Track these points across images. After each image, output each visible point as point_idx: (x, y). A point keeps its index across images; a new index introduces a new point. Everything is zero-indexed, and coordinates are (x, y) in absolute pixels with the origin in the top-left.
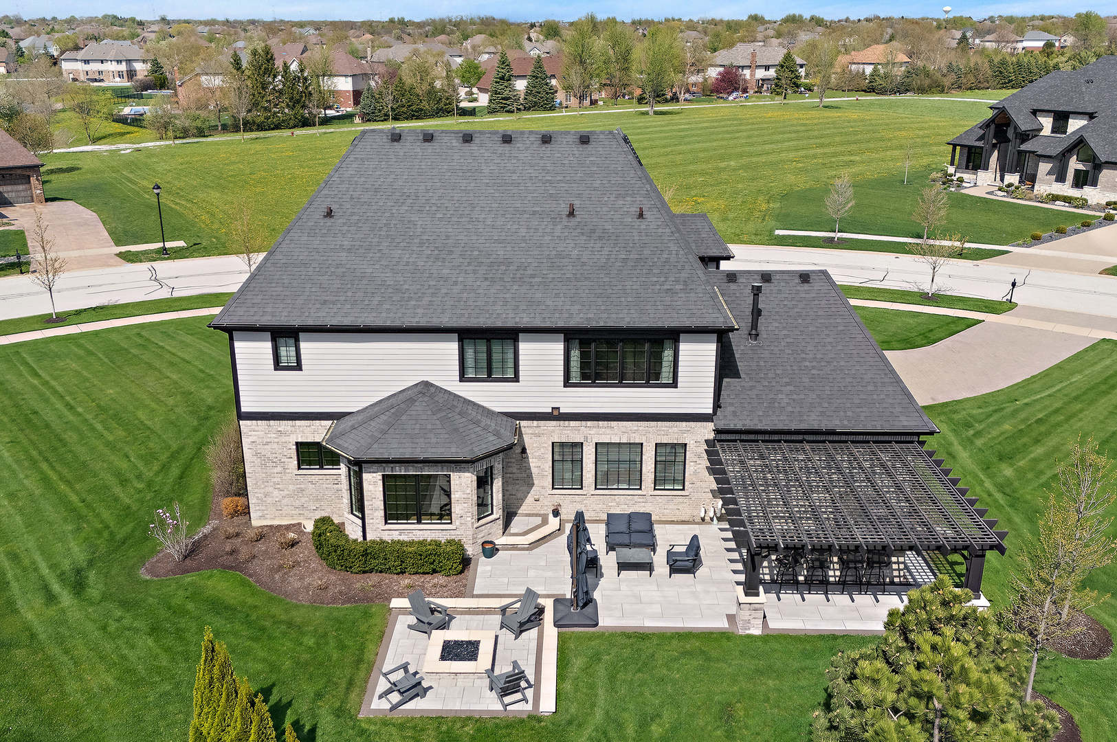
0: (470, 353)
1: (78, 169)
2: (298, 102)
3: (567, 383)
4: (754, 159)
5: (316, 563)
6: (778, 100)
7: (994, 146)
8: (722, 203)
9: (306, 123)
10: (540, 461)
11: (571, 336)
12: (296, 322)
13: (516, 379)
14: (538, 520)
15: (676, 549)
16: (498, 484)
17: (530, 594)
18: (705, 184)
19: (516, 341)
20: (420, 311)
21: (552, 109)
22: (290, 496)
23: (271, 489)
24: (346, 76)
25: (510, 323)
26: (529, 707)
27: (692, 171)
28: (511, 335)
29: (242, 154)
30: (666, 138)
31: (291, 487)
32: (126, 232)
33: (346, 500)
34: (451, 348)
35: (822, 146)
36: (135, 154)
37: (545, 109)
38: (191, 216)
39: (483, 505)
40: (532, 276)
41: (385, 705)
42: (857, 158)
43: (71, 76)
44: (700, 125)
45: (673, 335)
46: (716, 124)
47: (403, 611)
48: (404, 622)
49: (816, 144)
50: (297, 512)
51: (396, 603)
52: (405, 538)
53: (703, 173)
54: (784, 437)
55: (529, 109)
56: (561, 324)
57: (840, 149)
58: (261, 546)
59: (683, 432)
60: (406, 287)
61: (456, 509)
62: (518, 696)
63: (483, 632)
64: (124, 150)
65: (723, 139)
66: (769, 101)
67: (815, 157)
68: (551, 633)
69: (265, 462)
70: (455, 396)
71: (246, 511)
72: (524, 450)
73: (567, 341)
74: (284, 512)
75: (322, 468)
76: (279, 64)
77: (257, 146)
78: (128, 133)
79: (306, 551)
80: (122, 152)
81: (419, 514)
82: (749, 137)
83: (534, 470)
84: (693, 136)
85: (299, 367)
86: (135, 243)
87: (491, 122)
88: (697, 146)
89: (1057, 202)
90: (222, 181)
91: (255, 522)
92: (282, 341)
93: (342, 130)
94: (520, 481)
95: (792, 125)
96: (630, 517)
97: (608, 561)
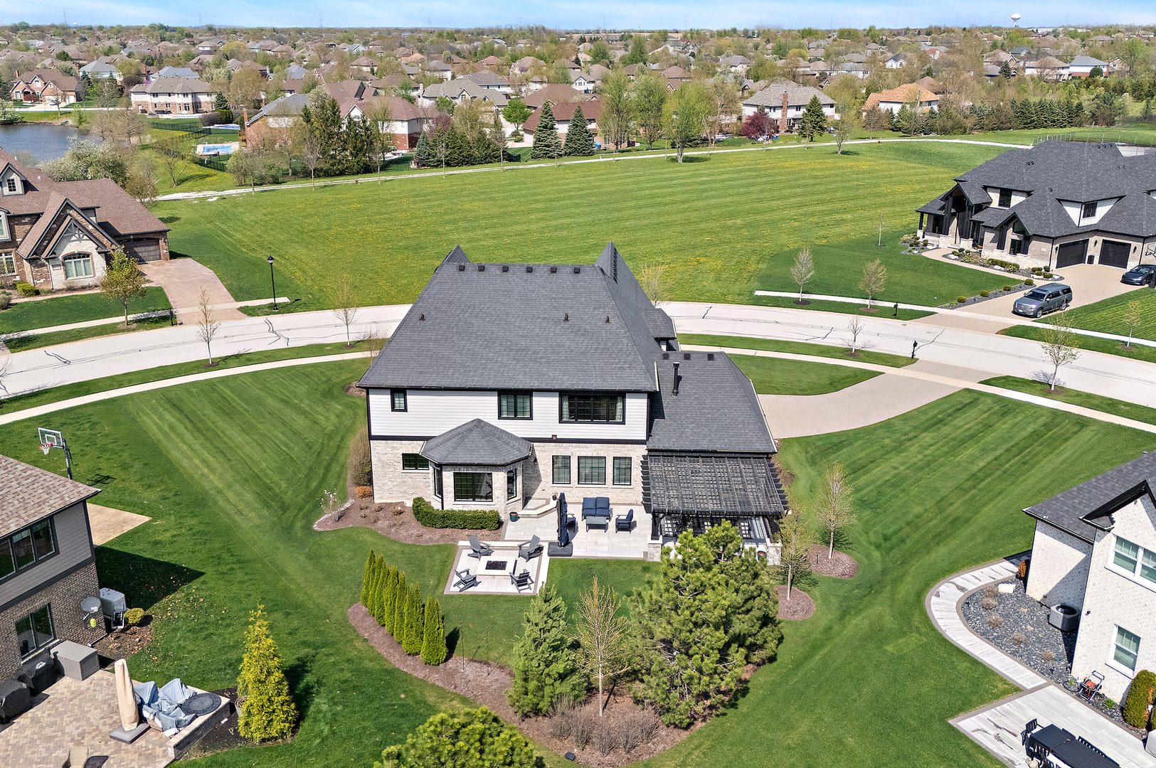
0: (504, 403)
1: (177, 219)
2: (361, 150)
3: (561, 421)
4: (759, 217)
5: (414, 523)
6: (805, 143)
7: (953, 215)
8: (718, 264)
9: (367, 170)
10: (545, 467)
11: (563, 393)
12: (404, 384)
13: (531, 418)
14: (544, 502)
15: (620, 518)
16: (519, 479)
17: (536, 539)
18: (710, 244)
19: (531, 396)
20: (476, 378)
21: (591, 154)
22: (398, 485)
23: (387, 481)
24: (402, 121)
25: (527, 387)
26: (532, 592)
27: (702, 229)
28: (528, 393)
29: (316, 205)
30: (687, 192)
31: (399, 480)
32: (241, 289)
33: (432, 488)
34: (493, 400)
35: (823, 202)
36: (222, 202)
37: (584, 155)
38: (288, 274)
39: (511, 493)
40: (541, 358)
41: (457, 589)
42: (849, 216)
43: (140, 108)
44: (722, 177)
45: (622, 394)
46: (735, 176)
47: (466, 548)
48: (465, 552)
49: (818, 200)
50: (401, 495)
51: (461, 543)
52: (466, 509)
53: (711, 232)
54: (688, 454)
55: (569, 154)
56: (557, 387)
57: (838, 206)
58: (381, 513)
59: (629, 450)
60: (468, 364)
61: (496, 493)
62: (527, 586)
63: (510, 558)
64: (211, 197)
65: (738, 194)
66: (795, 145)
67: (813, 215)
68: (545, 558)
69: (384, 464)
70: (495, 427)
71: (371, 495)
72: (536, 460)
73: (561, 396)
74: (394, 495)
75: (416, 469)
76: (343, 114)
77: (328, 196)
78: (207, 176)
79: (409, 517)
80: (210, 200)
81: (474, 496)
82: (761, 192)
83: (542, 472)
84: (711, 190)
85: (405, 410)
86: (250, 299)
87: (534, 169)
88: (713, 201)
89: (996, 267)
90: (305, 236)
91: (377, 501)
92: (396, 395)
93: (400, 177)
94: (533, 478)
95: (804, 178)
96: (596, 500)
97: (582, 524)
